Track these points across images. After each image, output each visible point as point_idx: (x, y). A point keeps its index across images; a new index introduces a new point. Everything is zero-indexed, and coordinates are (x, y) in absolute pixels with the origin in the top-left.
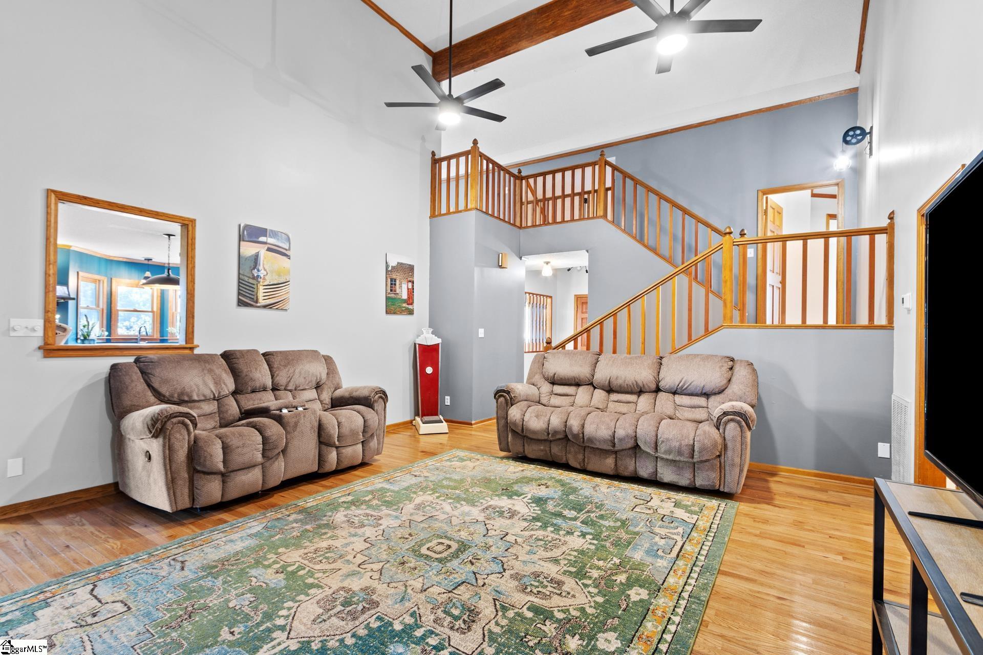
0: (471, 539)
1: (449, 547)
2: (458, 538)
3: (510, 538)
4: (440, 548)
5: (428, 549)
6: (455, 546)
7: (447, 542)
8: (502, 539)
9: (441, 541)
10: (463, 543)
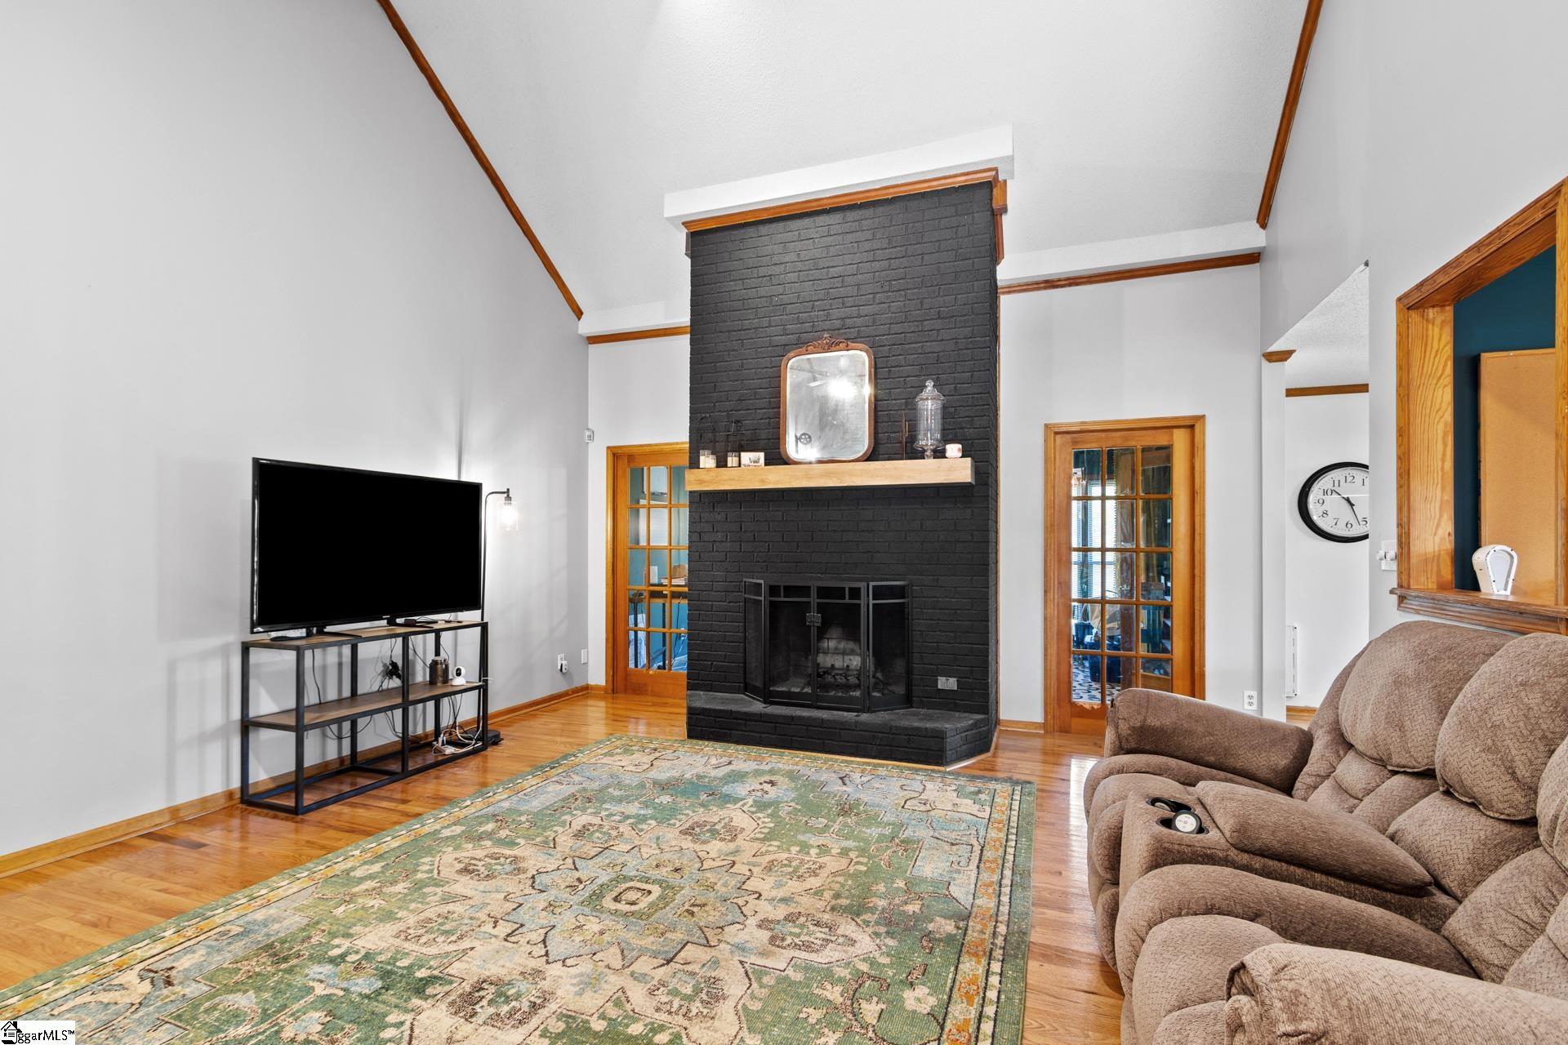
0: (581, 918)
1: (616, 899)
2: (603, 916)
3: (504, 929)
4: (632, 896)
5: (650, 892)
6: (608, 903)
7: (623, 907)
8: (522, 925)
9: (634, 908)
10: (594, 909)
